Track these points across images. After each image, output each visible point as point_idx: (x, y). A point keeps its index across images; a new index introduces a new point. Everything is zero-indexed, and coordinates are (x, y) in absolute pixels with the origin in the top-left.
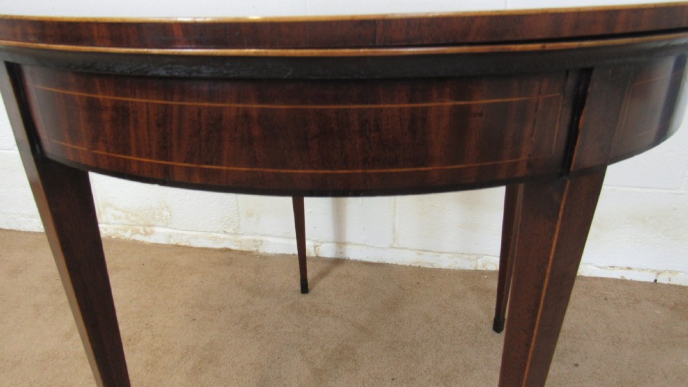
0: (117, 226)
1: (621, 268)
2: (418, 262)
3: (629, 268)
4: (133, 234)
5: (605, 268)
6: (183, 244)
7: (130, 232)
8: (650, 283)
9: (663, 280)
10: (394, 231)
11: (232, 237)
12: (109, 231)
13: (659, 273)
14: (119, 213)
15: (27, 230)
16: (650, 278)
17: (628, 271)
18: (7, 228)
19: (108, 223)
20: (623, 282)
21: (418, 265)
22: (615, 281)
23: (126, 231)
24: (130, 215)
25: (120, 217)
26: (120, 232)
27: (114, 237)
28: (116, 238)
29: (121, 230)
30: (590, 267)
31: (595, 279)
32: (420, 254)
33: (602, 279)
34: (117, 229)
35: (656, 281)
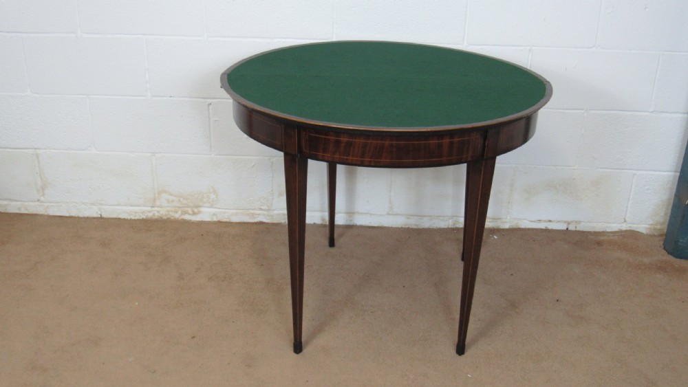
0: (169, 209)
1: (545, 221)
2: (407, 225)
3: (550, 221)
4: (182, 214)
5: (534, 221)
6: (224, 220)
7: (180, 213)
8: (564, 230)
9: (572, 228)
10: (390, 202)
11: (265, 213)
12: (161, 213)
13: (569, 223)
14: (171, 198)
15: (86, 216)
16: (563, 227)
17: (549, 223)
18: (67, 215)
19: (161, 207)
20: (547, 230)
21: (407, 227)
22: (541, 230)
23: (176, 212)
24: (181, 199)
25: (173, 201)
26: (171, 213)
27: (165, 218)
28: (168, 219)
29: (172, 211)
30: (525, 221)
31: (529, 229)
32: (408, 218)
33: (533, 229)
34: (168, 211)
35: (567, 229)
